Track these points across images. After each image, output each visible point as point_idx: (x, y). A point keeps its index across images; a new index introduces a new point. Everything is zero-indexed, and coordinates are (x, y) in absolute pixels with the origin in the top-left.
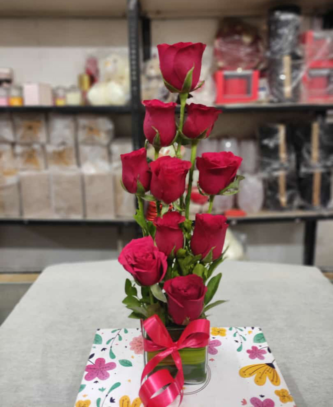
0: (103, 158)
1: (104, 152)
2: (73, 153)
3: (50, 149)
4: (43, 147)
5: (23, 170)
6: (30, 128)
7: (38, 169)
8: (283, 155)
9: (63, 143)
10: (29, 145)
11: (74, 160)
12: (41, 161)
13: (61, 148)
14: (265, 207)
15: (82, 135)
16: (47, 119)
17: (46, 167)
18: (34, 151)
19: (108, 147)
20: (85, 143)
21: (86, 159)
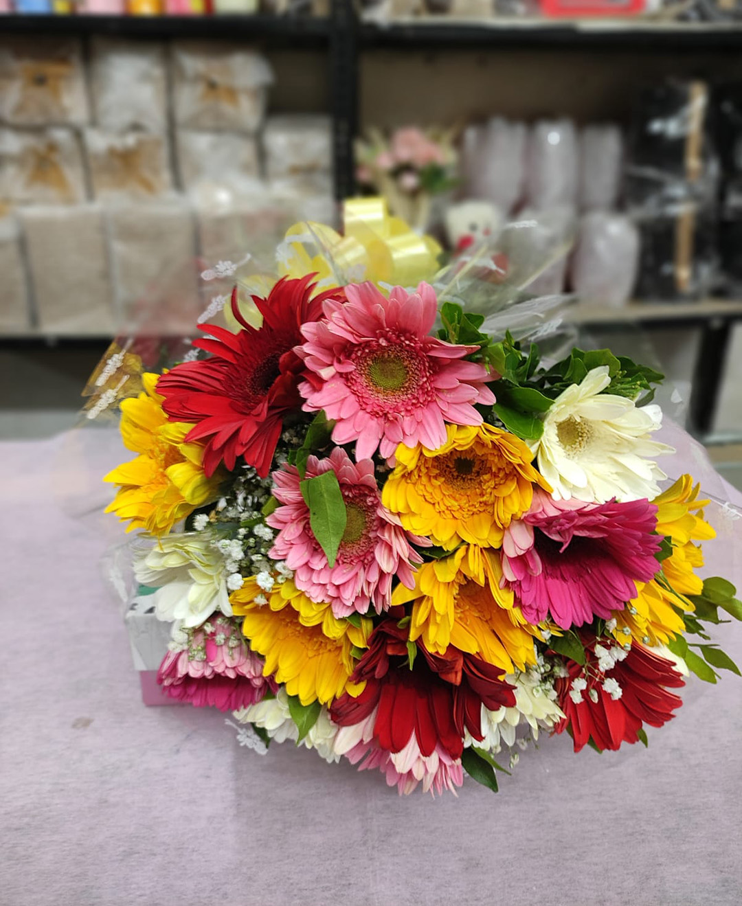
0: (245, 168)
1: (246, 151)
2: (163, 154)
3: (98, 142)
4: (78, 134)
5: (27, 202)
6: (40, 81)
7: (69, 201)
8: (693, 162)
9: (136, 127)
10: (38, 130)
11: (166, 176)
12: (73, 176)
13: (131, 140)
14: (639, 293)
15: (189, 100)
16: (88, 57)
17: (91, 195)
18: (53, 147)
19: (258, 138)
20: (196, 125)
21: (198, 171)
